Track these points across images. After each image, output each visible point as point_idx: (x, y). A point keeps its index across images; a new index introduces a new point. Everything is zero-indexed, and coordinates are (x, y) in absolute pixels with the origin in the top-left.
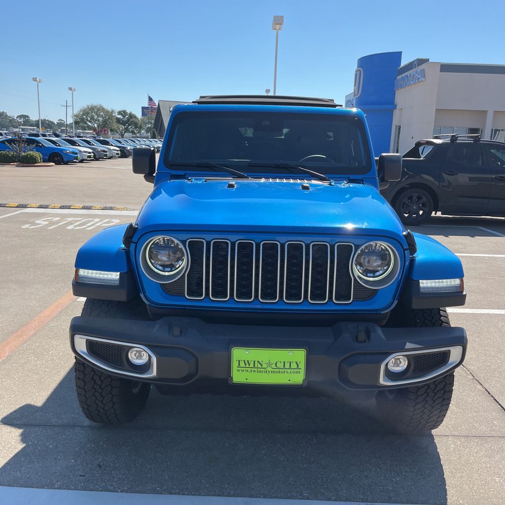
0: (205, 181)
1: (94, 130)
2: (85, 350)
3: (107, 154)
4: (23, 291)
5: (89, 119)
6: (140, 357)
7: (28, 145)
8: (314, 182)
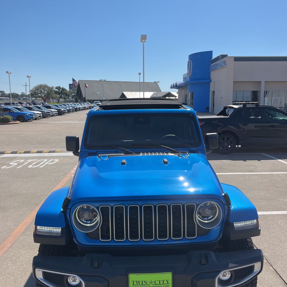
0: (108, 157)
1: (42, 98)
2: (42, 277)
3: (50, 114)
4: (3, 215)
5: (39, 92)
6: (74, 281)
7: (4, 112)
8: (170, 154)
